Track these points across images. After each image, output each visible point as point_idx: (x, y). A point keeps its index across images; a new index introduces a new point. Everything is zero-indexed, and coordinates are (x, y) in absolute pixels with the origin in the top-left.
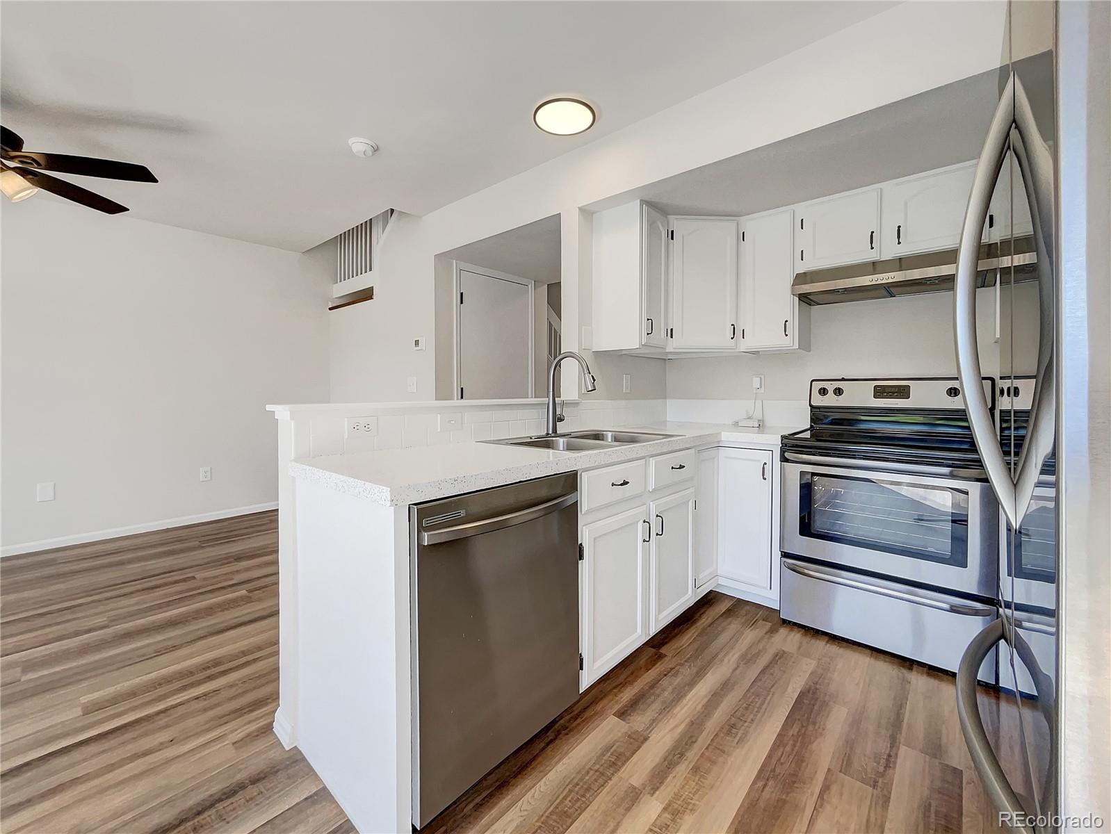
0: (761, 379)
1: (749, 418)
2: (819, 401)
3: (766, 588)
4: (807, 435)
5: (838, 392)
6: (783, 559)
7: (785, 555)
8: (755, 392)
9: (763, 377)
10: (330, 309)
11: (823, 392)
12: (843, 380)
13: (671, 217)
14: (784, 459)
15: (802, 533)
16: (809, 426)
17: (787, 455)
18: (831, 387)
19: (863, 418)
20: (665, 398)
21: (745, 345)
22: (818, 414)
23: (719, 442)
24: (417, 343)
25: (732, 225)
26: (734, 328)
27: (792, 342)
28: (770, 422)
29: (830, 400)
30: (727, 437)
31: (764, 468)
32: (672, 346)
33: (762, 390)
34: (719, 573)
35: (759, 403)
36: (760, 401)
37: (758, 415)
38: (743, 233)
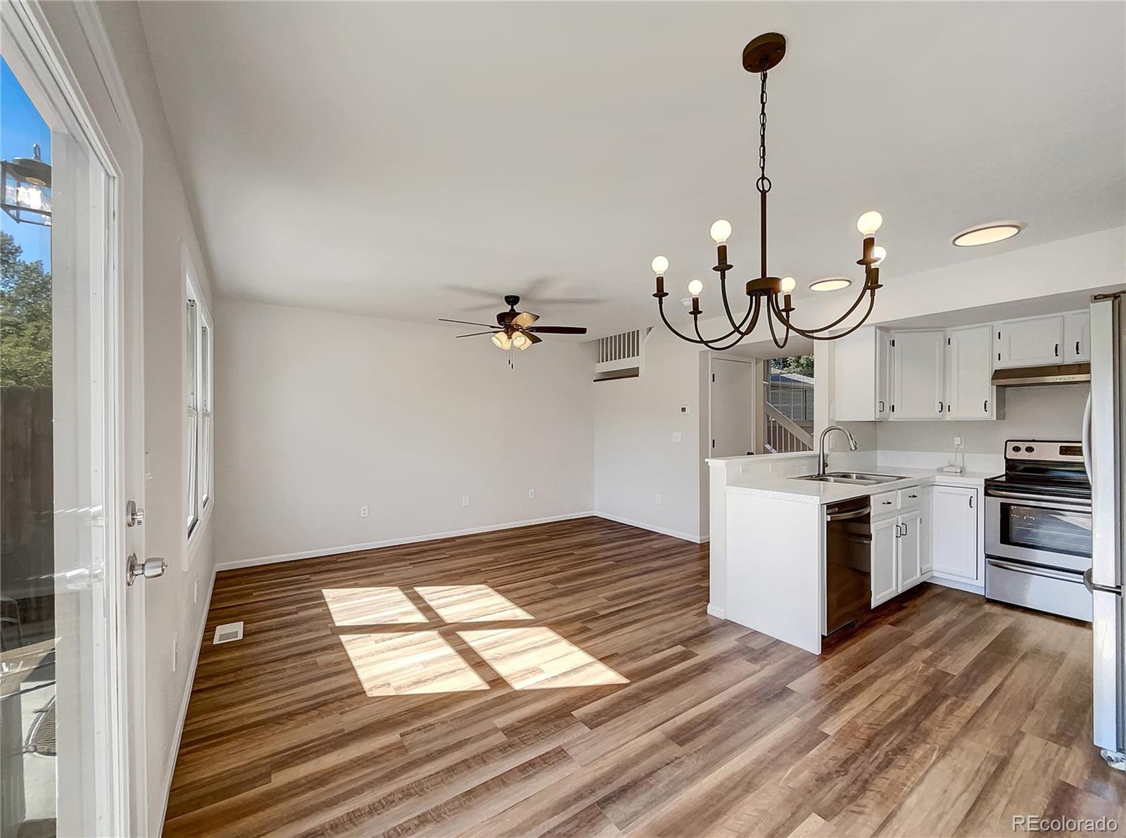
0: (961, 439)
1: (951, 466)
2: (1012, 455)
3: (973, 579)
4: (1004, 479)
5: (1030, 449)
6: (987, 559)
7: (988, 556)
8: (955, 446)
9: (963, 437)
10: (595, 381)
11: (1017, 449)
12: (1034, 441)
13: (892, 332)
14: (986, 494)
15: (1002, 542)
16: (1004, 473)
17: (989, 491)
18: (1023, 446)
19: (1051, 468)
20: (876, 449)
21: (949, 417)
22: (1010, 464)
23: (933, 482)
24: (684, 410)
25: (940, 335)
26: (942, 405)
27: (991, 415)
28: (969, 469)
29: (1023, 455)
30: (939, 479)
31: (970, 500)
32: (893, 417)
33: (962, 446)
34: (934, 568)
35: (959, 455)
36: (961, 454)
37: (959, 462)
38: (949, 339)
